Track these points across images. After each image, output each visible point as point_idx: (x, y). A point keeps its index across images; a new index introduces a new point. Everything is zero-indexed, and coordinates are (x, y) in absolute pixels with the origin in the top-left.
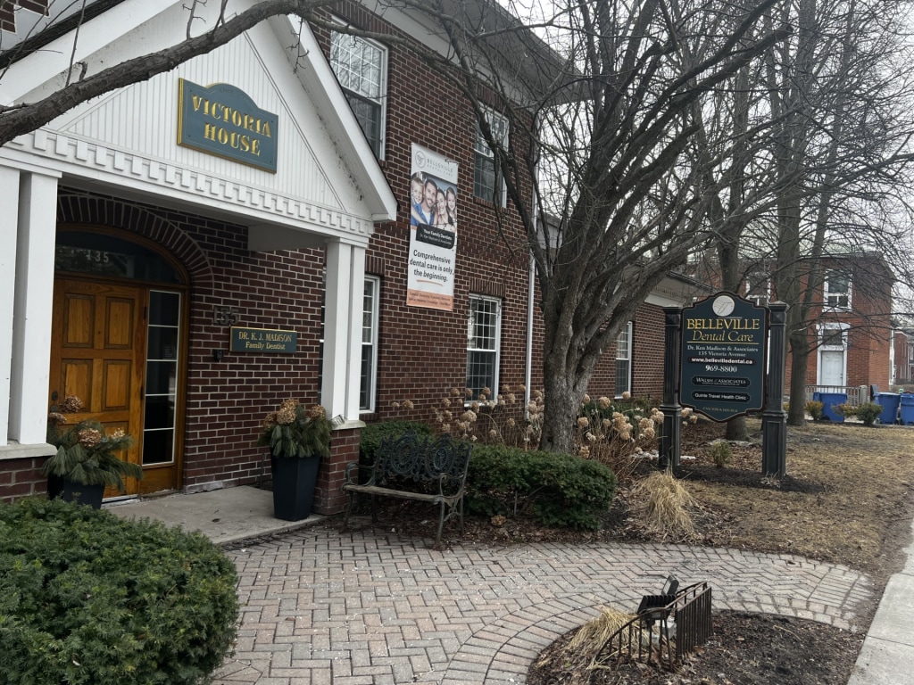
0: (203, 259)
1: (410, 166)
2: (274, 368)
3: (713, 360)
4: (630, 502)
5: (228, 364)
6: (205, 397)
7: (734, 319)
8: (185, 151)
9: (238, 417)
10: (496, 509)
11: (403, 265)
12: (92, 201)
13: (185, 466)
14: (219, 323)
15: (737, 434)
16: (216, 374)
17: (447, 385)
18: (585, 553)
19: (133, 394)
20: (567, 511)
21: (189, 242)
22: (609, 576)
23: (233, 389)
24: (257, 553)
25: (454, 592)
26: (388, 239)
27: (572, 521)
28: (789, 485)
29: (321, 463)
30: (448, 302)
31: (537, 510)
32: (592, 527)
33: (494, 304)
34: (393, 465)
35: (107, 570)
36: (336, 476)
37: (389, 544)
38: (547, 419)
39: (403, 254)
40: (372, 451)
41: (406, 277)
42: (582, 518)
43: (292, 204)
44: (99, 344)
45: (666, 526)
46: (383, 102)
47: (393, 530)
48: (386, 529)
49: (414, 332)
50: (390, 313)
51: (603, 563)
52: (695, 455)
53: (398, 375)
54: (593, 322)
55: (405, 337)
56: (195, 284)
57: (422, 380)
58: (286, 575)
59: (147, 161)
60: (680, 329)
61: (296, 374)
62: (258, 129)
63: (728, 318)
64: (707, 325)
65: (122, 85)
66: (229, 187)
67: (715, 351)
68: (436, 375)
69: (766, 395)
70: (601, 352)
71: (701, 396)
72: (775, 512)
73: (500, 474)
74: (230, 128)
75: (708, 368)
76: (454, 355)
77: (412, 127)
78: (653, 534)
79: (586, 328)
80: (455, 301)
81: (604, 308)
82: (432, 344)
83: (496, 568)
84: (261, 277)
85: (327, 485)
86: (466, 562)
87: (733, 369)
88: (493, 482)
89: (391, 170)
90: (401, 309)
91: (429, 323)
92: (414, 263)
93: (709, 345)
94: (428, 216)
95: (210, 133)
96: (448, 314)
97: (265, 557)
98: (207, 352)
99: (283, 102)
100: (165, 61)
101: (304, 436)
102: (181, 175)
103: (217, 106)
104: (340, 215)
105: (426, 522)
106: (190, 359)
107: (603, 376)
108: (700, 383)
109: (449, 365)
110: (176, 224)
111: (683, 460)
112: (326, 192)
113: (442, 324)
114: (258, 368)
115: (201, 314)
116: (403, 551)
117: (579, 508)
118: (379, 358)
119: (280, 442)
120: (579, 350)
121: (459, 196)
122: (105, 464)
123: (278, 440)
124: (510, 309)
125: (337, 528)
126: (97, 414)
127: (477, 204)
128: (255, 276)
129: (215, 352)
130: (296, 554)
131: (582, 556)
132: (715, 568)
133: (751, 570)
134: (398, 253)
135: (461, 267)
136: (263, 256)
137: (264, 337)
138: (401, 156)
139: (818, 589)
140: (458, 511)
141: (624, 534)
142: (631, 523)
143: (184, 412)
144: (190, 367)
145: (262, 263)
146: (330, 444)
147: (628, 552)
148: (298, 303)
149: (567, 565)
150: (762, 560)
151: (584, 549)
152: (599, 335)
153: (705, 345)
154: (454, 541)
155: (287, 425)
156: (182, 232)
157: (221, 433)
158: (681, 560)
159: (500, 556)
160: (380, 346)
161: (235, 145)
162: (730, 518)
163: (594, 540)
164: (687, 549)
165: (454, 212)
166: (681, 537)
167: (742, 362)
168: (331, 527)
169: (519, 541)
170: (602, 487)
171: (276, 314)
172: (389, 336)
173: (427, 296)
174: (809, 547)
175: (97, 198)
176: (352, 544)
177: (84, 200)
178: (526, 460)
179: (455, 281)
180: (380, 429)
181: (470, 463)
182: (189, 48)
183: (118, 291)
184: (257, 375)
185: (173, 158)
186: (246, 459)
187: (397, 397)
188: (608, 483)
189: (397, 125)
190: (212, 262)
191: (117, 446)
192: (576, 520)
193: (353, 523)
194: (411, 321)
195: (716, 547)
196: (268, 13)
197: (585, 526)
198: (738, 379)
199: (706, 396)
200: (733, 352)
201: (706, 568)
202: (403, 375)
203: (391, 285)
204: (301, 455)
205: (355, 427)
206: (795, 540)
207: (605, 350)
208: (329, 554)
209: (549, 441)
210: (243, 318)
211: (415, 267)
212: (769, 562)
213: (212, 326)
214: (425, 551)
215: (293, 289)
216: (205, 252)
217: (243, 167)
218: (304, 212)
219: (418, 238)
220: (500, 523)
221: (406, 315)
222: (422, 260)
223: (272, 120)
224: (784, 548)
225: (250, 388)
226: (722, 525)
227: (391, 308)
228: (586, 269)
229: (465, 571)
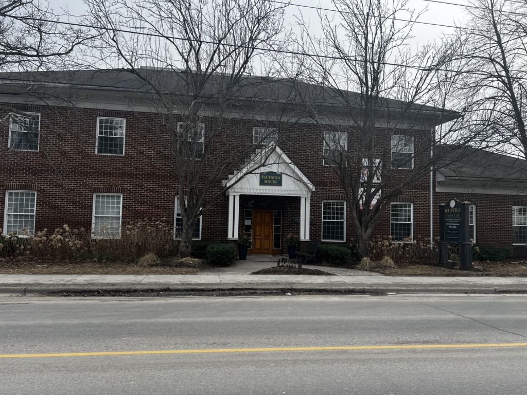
0: (286, 202)
3: (451, 224)
5: (293, 226)
6: (287, 234)
7: (455, 209)
8: (261, 186)
13: (283, 250)
16: (290, 229)
19: (271, 233)
26: (348, 189)
33: (410, 205)
44: (263, 222)
46: (346, 149)
59: (253, 189)
62: (277, 178)
64: (449, 211)
66: (271, 191)
67: (451, 221)
71: (449, 237)
75: (450, 227)
76: (383, 224)
87: (455, 227)
95: (266, 181)
102: (260, 190)
103: (267, 176)
104: (300, 191)
106: (284, 225)
108: (448, 233)
112: (296, 187)
115: (286, 215)
118: (347, 225)
124: (417, 207)
126: (263, 237)
129: (289, 224)
143: (283, 237)
153: (449, 218)
160: (347, 222)
167: (457, 224)
172: (350, 218)
183: (267, 211)
198: (456, 231)
200: (455, 221)
205: (307, 241)
210: (297, 215)
213: (289, 217)
219: (362, 187)
223: (281, 175)
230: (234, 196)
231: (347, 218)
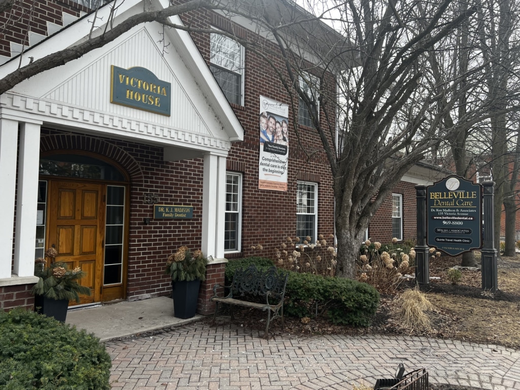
0: (137, 167)
1: (259, 109)
2: (180, 227)
3: (447, 218)
4: (391, 308)
5: (153, 226)
6: (139, 245)
7: (458, 192)
8: (115, 106)
9: (159, 257)
10: (304, 313)
11: (255, 166)
12: (73, 137)
13: (128, 285)
14: (147, 203)
15: (469, 262)
16: (146, 232)
17: (285, 235)
18: (358, 342)
19: (98, 245)
20: (348, 314)
21: (129, 157)
22: (371, 358)
23: (156, 240)
24: (159, 339)
25: (269, 368)
26: (247, 151)
27: (351, 321)
28: (500, 296)
29: (201, 285)
30: (284, 186)
31: (328, 313)
32: (365, 325)
33: (313, 186)
34: (242, 286)
35: (34, 359)
36: (210, 292)
37: (237, 335)
38: (339, 256)
39: (256, 160)
40: (232, 277)
41: (258, 172)
42: (357, 319)
43: (180, 133)
44: (78, 217)
45: (413, 324)
46: (242, 73)
47: (242, 325)
48: (238, 324)
49: (263, 204)
50: (249, 194)
51: (368, 349)
52: (440, 276)
53: (254, 230)
54: (365, 196)
55: (258, 207)
56: (133, 181)
57: (269, 232)
58: (170, 354)
59: (92, 113)
60: (426, 199)
61: (193, 231)
62: (159, 91)
63: (455, 191)
64: (443, 196)
65: (48, 68)
66: (142, 125)
67: (448, 212)
68: (278, 229)
69: (482, 239)
70: (371, 215)
71: (441, 240)
72: (488, 315)
73: (305, 291)
74: (142, 91)
75: (445, 222)
76: (288, 217)
77: (260, 86)
78: (404, 330)
79: (362, 200)
80: (288, 185)
81: (372, 188)
82: (275, 211)
83: (299, 352)
84: (172, 176)
85: (205, 297)
86: (281, 347)
87: (460, 223)
88: (302, 296)
89: (248, 112)
90: (255, 191)
91: (273, 199)
92: (262, 164)
93: (444, 208)
94: (270, 137)
95: (130, 95)
96: (284, 193)
97: (162, 342)
98: (141, 219)
99: (174, 75)
100: (74, 53)
101: (190, 268)
102: (113, 120)
103: (134, 80)
104: (210, 139)
105: (262, 320)
106: (130, 224)
107: (384, 228)
108: (440, 232)
109: (285, 223)
110: (121, 148)
111: (432, 279)
112: (201, 125)
113: (281, 199)
114: (170, 227)
115: (137, 198)
116: (245, 339)
117: (355, 313)
118: (243, 220)
119: (176, 272)
120: (358, 214)
121: (290, 125)
122: (68, 287)
123: (175, 271)
124: (323, 189)
125: (209, 324)
126: (77, 257)
127: (301, 128)
128: (168, 175)
129: (145, 219)
130: (181, 340)
131: (355, 344)
132: (443, 353)
133: (466, 356)
134: (252, 159)
135: (291, 166)
136: (173, 164)
137: (174, 210)
138: (253, 103)
139: (511, 370)
140: (280, 315)
141: (385, 329)
142: (390, 322)
143: (127, 255)
144: (131, 228)
145: (172, 168)
146: (206, 273)
147: (386, 342)
148: (194, 190)
149: (345, 350)
150: (475, 349)
151: (358, 339)
152: (370, 204)
153: (442, 209)
154: (277, 333)
155: (180, 262)
156: (125, 152)
157: (149, 266)
158: (420, 347)
159: (304, 344)
160: (243, 213)
161: (145, 101)
162: (457, 319)
163: (366, 333)
164: (426, 340)
165: (286, 134)
166: (422, 332)
167: (466, 219)
168: (206, 323)
169: (317, 334)
170: (369, 300)
171: (180, 196)
172: (248, 207)
173: (271, 183)
174: (508, 340)
175: (76, 135)
176: (215, 334)
177: (68, 137)
178: (322, 283)
179: (288, 174)
180: (242, 262)
181: (287, 285)
182: (88, 44)
183: (89, 186)
184: (170, 232)
185: (108, 110)
186: (164, 281)
187: (254, 243)
188: (373, 297)
189: (251, 86)
190: (143, 168)
191: (75, 277)
192: (353, 321)
193: (220, 321)
194: (261, 198)
195: (445, 339)
196: (138, 21)
197: (360, 324)
198: (464, 229)
199: (444, 240)
200: (459, 212)
201: (436, 354)
202: (257, 230)
203: (249, 178)
204: (187, 280)
205: (222, 262)
206: (499, 335)
207: (374, 213)
208: (200, 341)
209: (340, 269)
210: (161, 199)
211: (264, 167)
212: (480, 350)
213: (143, 204)
214: (258, 340)
215: (190, 182)
216: (138, 163)
217: (150, 114)
218: (187, 138)
219: (265, 150)
220: (306, 322)
221: (259, 195)
222: (268, 162)
223: (167, 86)
224: (491, 340)
225: (166, 240)
226: (451, 324)
227: (249, 191)
228: (358, 165)
229: (279, 354)
230: (21, 126)
231: (243, 207)
